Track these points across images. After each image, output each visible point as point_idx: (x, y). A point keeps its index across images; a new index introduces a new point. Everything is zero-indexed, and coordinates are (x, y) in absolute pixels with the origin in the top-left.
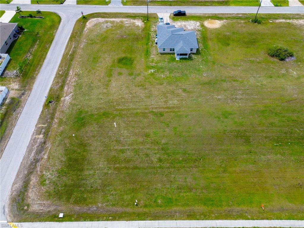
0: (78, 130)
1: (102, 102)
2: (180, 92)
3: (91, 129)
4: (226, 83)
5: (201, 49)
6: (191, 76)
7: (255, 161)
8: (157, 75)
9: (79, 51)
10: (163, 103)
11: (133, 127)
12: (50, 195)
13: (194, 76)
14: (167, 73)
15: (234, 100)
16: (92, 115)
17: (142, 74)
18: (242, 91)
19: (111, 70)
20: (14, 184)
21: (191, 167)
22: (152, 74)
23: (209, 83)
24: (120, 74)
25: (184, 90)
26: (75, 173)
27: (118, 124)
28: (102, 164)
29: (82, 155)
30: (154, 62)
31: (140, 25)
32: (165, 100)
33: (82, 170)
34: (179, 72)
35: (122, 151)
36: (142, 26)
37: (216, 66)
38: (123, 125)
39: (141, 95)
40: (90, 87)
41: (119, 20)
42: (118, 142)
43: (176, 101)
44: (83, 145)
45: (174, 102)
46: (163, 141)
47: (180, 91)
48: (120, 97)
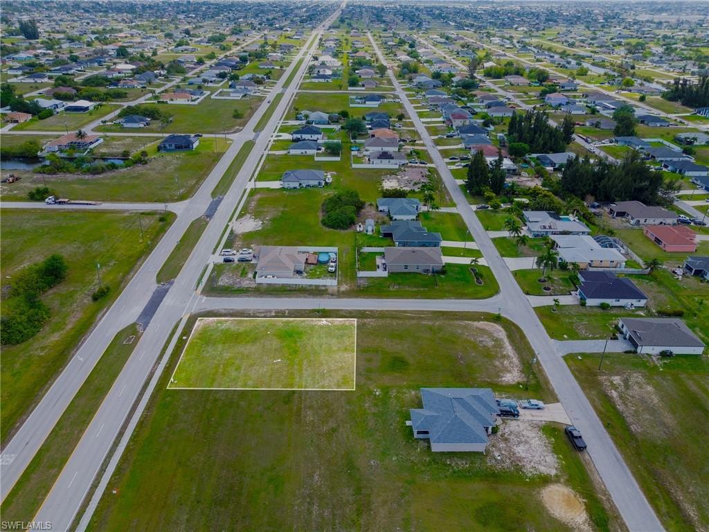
0: (275, 335)
1: (316, 348)
2: (330, 424)
3: (276, 343)
4: (353, 495)
5: (450, 465)
6: (368, 441)
7: (181, 504)
8: (369, 398)
9: (413, 322)
10: (308, 404)
11: (271, 376)
12: (205, 328)
13: (369, 446)
14: (374, 410)
15: (308, 500)
16: (296, 342)
17: (369, 382)
18: (331, 517)
19: (377, 352)
20: (225, 309)
21: (198, 429)
22: (371, 393)
23: (351, 466)
24: (370, 360)
25: (334, 430)
26: (223, 339)
27: (278, 363)
28: (227, 355)
29: (242, 342)
30: (400, 395)
31: (503, 379)
32: (316, 406)
33: (224, 343)
34: (379, 425)
35: (238, 369)
36: (502, 381)
37: (400, 485)
38: (277, 367)
39: (327, 381)
40: (342, 336)
41: (510, 354)
42: (252, 365)
43: (312, 419)
44: (255, 340)
45: (310, 416)
46: (242, 403)
47: (332, 424)
48: (324, 362)
